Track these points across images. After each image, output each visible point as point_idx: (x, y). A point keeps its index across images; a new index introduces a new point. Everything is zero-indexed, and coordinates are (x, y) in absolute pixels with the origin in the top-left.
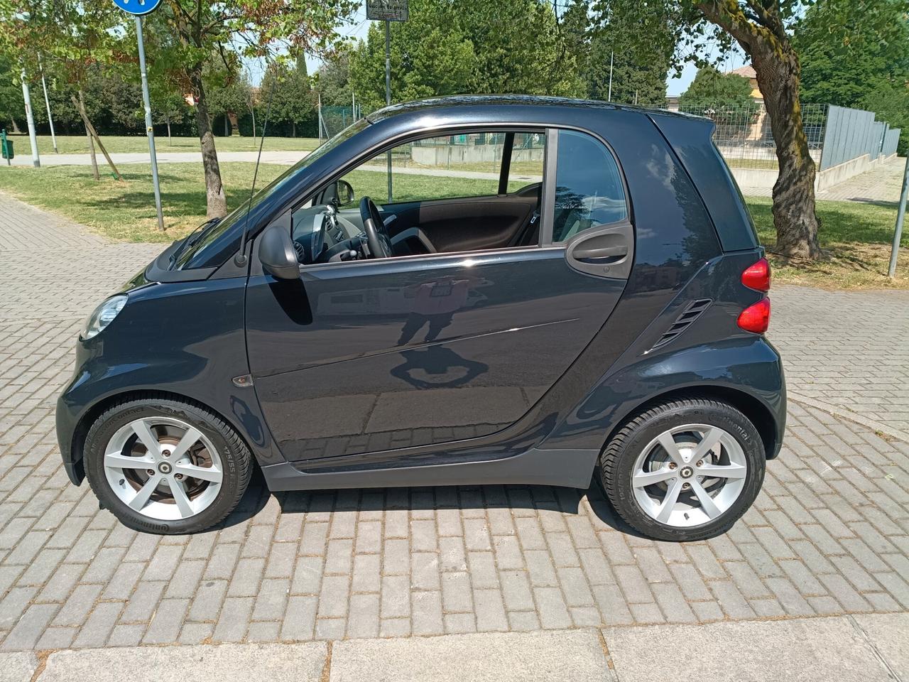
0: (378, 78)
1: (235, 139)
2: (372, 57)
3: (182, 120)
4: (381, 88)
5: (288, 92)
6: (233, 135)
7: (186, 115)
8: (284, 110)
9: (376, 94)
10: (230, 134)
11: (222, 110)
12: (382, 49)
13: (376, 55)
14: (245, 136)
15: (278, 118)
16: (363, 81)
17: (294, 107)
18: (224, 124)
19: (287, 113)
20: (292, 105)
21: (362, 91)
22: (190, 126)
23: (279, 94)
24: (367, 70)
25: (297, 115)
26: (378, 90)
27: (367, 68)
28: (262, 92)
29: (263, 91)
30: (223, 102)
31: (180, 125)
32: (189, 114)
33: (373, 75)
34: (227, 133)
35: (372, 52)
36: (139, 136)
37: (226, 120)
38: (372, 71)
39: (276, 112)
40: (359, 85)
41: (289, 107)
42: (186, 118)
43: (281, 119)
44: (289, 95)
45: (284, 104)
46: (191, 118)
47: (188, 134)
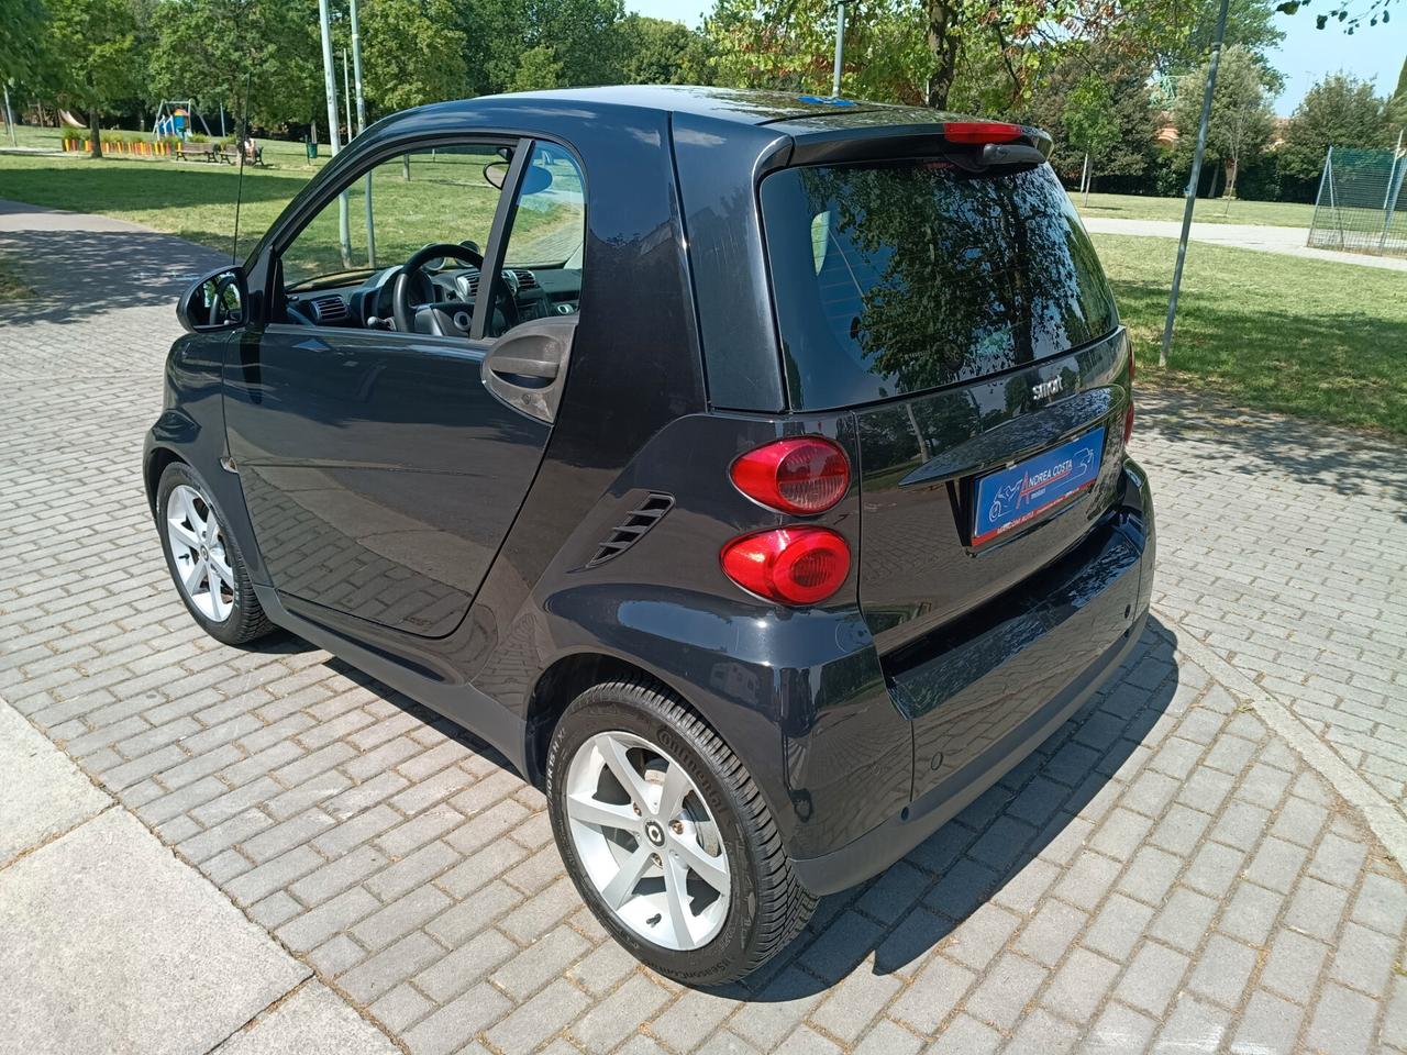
1: (1229, 203)
3: (1144, 170)
5: (1343, 126)
6: (1224, 197)
7: (1154, 161)
10: (1219, 195)
11: (1215, 156)
14: (1246, 200)
18: (1212, 177)
22: (1156, 179)
23: (1323, 130)
25: (1349, 168)
28: (1294, 127)
29: (1295, 125)
30: (1218, 143)
31: (1139, 178)
34: (1213, 193)
37: (1216, 171)
42: (1152, 166)
44: (1343, 131)
46: (1162, 166)
47: (1151, 191)
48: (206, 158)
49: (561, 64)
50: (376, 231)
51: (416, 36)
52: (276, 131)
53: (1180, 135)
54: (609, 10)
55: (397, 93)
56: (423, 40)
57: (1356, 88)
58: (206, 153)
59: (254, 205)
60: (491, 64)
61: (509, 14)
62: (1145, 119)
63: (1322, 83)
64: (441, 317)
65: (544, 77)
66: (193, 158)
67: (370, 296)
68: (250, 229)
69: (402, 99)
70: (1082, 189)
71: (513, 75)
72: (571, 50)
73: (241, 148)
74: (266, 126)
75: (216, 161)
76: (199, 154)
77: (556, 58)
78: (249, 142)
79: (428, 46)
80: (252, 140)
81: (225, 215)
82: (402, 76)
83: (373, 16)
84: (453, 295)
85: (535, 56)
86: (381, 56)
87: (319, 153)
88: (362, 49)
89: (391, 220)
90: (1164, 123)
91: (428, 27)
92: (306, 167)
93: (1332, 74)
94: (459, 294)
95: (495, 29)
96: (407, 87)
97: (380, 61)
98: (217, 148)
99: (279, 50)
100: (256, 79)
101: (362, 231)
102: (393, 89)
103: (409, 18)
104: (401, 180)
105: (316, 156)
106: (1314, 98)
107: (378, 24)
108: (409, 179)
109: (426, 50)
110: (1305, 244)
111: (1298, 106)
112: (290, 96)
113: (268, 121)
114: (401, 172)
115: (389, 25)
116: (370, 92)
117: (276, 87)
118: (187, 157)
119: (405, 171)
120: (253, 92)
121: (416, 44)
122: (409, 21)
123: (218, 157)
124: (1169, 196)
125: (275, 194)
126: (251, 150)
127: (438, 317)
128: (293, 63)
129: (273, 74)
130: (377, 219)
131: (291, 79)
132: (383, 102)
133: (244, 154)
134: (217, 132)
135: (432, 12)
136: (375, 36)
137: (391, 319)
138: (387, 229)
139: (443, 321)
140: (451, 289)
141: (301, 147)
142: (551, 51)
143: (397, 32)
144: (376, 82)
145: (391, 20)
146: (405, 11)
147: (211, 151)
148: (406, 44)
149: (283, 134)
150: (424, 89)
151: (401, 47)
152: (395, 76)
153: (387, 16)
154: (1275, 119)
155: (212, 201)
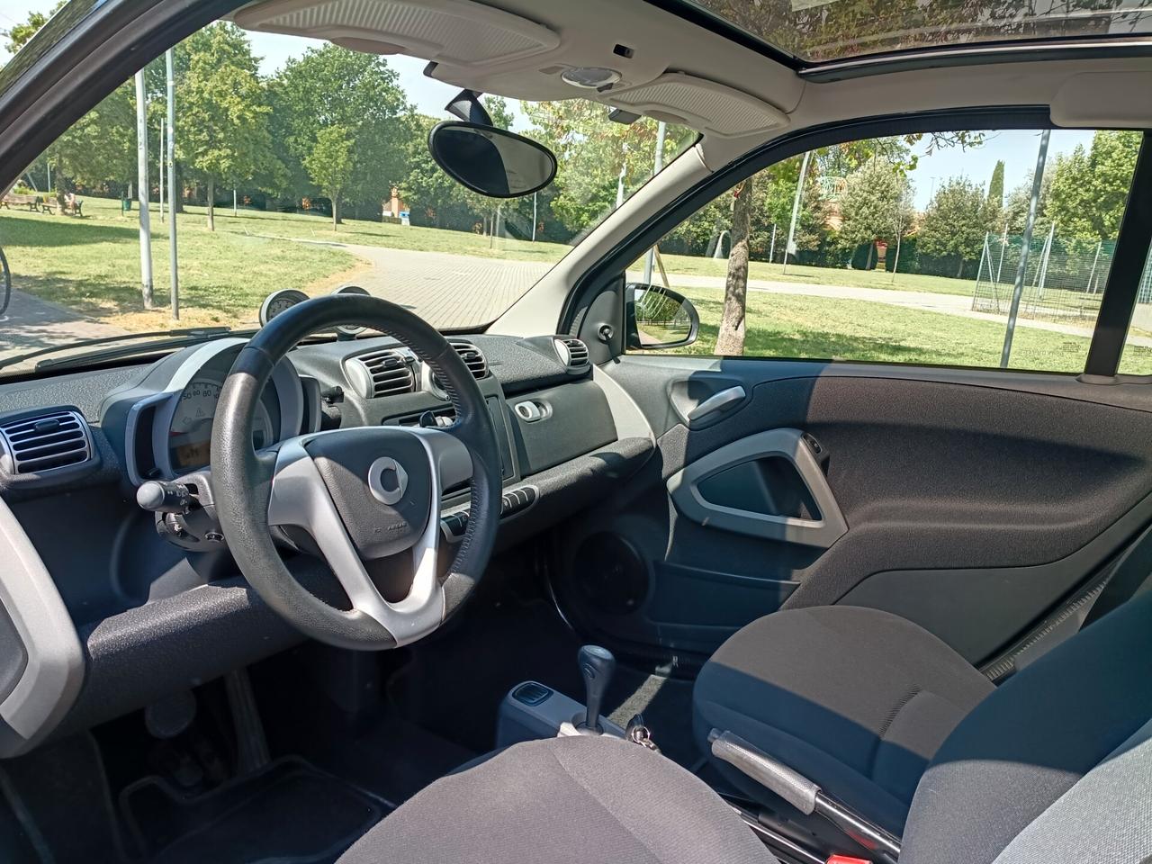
0: (1095, 201)
1: (880, 274)
2: (1092, 172)
3: (818, 246)
4: (1097, 215)
5: (964, 219)
6: (877, 270)
7: (825, 240)
8: (952, 242)
9: (1088, 224)
10: (873, 267)
11: (871, 236)
12: (1110, 160)
13: (1099, 169)
15: (942, 251)
16: (1071, 205)
17: (967, 238)
18: (868, 254)
19: (956, 246)
20: (965, 236)
21: (1066, 219)
22: (826, 254)
23: (950, 221)
24: (1080, 189)
25: (969, 249)
26: (1092, 219)
27: (1082, 185)
28: (929, 218)
29: (929, 216)
30: (873, 227)
31: (815, 252)
32: (828, 239)
33: (1086, 196)
34: (868, 266)
35: (1094, 164)
36: (763, 261)
37: (871, 249)
38: (1087, 191)
39: (942, 244)
40: (1063, 210)
41: (959, 238)
42: (823, 243)
43: (945, 253)
44: (964, 222)
45: (954, 234)
46: (830, 244)
47: (821, 263)
48: (28, 208)
49: (353, 141)
50: (180, 273)
51: (227, 110)
52: (98, 189)
53: (843, 221)
54: (393, 101)
55: (206, 158)
56: (234, 113)
57: (971, 191)
58: (29, 204)
59: (64, 248)
60: (292, 139)
61: (308, 101)
62: (817, 208)
63: (946, 185)
64: (338, 479)
65: (337, 151)
66: (16, 207)
67: (149, 414)
68: (54, 269)
69: (211, 163)
70: (771, 260)
71: (310, 148)
72: (360, 132)
73: (61, 200)
74: (88, 184)
75: (37, 211)
76: (23, 204)
77: (349, 136)
78: (69, 197)
79: (238, 117)
80: (72, 195)
81: (33, 256)
82: (212, 143)
83: (189, 92)
84: (336, 396)
85: (331, 133)
86: (194, 125)
87: (132, 207)
88: (177, 119)
89: (196, 263)
90: (831, 212)
91: (239, 103)
92: (120, 218)
93: (954, 179)
94: (349, 394)
95: (296, 112)
96: (216, 153)
97: (192, 129)
98: (39, 200)
99: (101, 117)
100: (77, 141)
101: (166, 273)
102: (204, 153)
103: (222, 94)
104: (206, 229)
105: (129, 209)
106: (942, 196)
107: (194, 98)
108: (213, 229)
109: (236, 121)
110: (970, 308)
111: (929, 202)
112: (109, 158)
113: (89, 180)
114: (206, 223)
115: (203, 99)
116: (181, 155)
117: (97, 149)
118: (9, 206)
119: (209, 221)
120: (74, 151)
121: (227, 116)
122: (222, 96)
123: (40, 208)
124: (836, 267)
125: (86, 240)
126: (71, 204)
127: (327, 475)
128: (115, 130)
129: (95, 138)
130: (181, 262)
131: (111, 143)
132: (194, 163)
133: (64, 206)
134: (43, 188)
135: (243, 91)
136: (190, 108)
137: (200, 477)
138: (191, 271)
139: (343, 491)
140: (331, 383)
141: (118, 203)
142: (344, 131)
143: (210, 106)
144: (187, 147)
145: (206, 95)
146: (219, 89)
147: (33, 202)
148: (218, 114)
149: (104, 193)
150: (233, 155)
151: (212, 118)
152: (207, 143)
153: (203, 92)
154: (914, 213)
155: (24, 244)
